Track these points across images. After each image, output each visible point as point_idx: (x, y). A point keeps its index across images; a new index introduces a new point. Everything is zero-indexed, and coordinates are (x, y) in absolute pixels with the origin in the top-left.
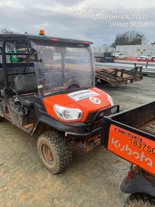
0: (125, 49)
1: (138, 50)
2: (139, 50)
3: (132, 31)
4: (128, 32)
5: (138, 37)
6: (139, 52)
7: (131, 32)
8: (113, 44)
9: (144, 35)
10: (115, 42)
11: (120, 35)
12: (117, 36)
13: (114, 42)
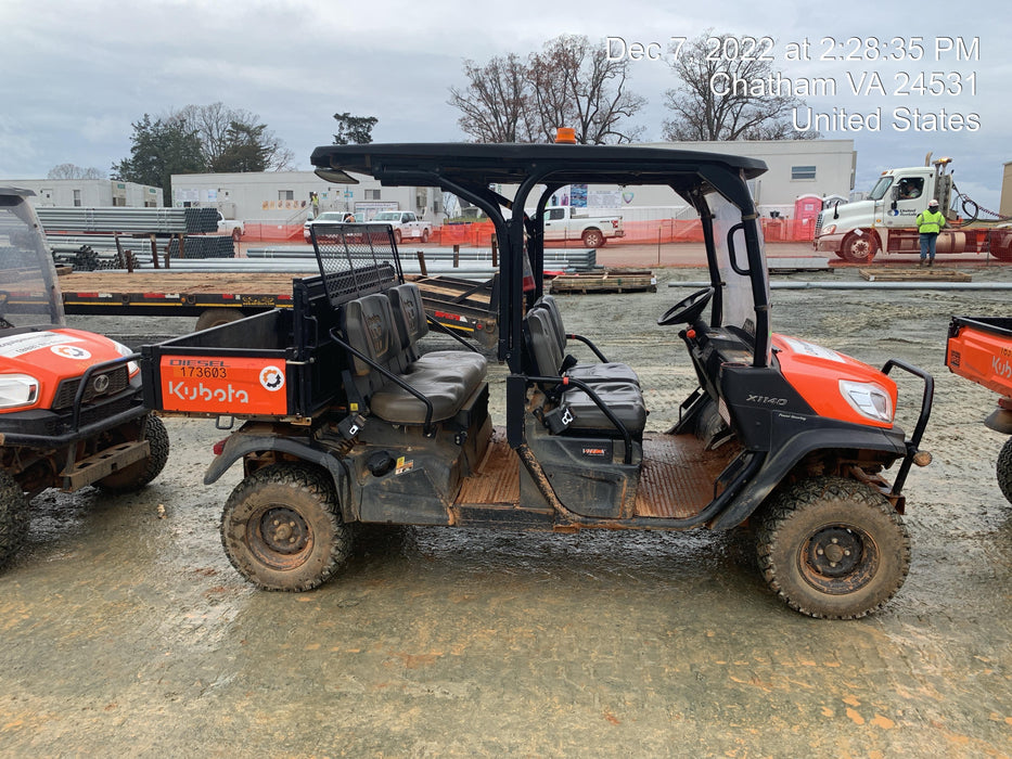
0: (223, 192)
1: (284, 195)
2: (290, 194)
3: (210, 109)
4: (191, 110)
5: (243, 136)
6: (292, 202)
7: (203, 111)
8: (125, 165)
9: (263, 127)
10: (137, 158)
11: (157, 125)
12: (139, 128)
13: (131, 157)
